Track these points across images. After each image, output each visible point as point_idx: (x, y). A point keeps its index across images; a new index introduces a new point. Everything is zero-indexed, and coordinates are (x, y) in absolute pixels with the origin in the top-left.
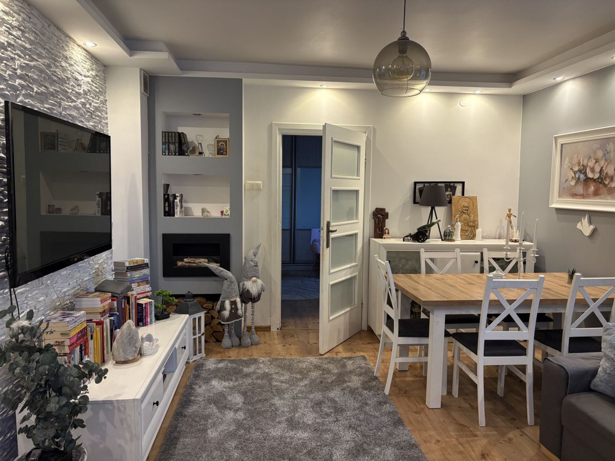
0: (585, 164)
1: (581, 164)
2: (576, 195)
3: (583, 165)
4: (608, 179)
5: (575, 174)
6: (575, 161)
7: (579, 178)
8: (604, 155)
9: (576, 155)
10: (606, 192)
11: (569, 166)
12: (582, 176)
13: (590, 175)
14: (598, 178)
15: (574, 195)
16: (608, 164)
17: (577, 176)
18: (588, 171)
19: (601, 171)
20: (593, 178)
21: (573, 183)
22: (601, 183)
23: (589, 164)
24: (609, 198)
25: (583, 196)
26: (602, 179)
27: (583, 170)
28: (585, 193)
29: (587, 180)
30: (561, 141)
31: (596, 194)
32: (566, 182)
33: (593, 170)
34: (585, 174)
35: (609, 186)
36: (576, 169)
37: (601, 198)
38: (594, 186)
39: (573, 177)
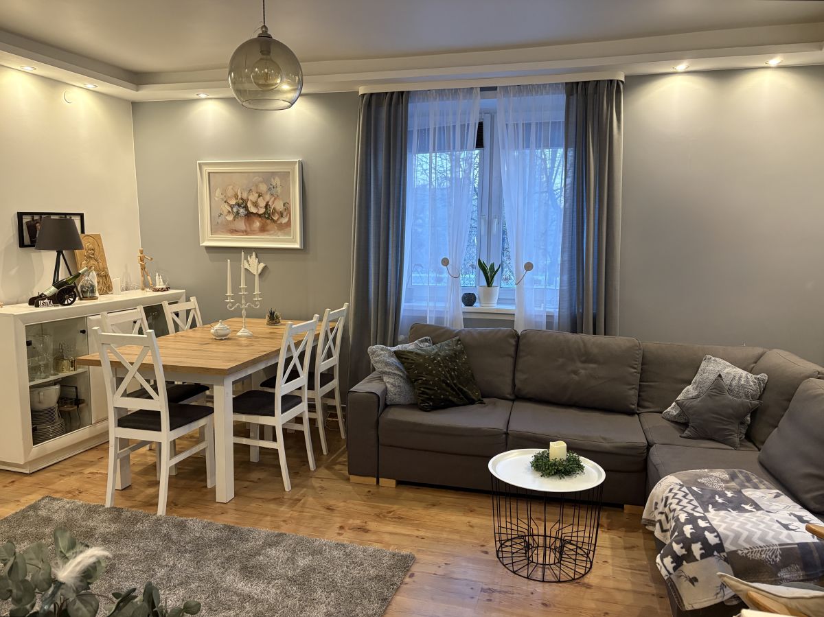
0: (245, 196)
1: (240, 197)
2: (236, 231)
3: (242, 199)
4: (276, 214)
5: (232, 208)
6: (230, 193)
7: (238, 213)
8: (269, 189)
9: (231, 187)
10: (276, 227)
11: (222, 199)
12: (242, 211)
13: (253, 210)
14: (264, 213)
15: (234, 231)
16: (275, 199)
17: (235, 210)
18: (249, 205)
19: (267, 206)
20: (257, 213)
21: (230, 218)
22: (268, 218)
23: (250, 198)
24: (279, 233)
25: (246, 232)
26: (269, 215)
27: (242, 204)
28: (249, 230)
29: (249, 215)
30: (206, 169)
31: (263, 229)
32: (219, 216)
33: (256, 205)
34: (246, 208)
35: (279, 222)
36: (233, 202)
37: (270, 235)
38: (260, 222)
39: (229, 212)
